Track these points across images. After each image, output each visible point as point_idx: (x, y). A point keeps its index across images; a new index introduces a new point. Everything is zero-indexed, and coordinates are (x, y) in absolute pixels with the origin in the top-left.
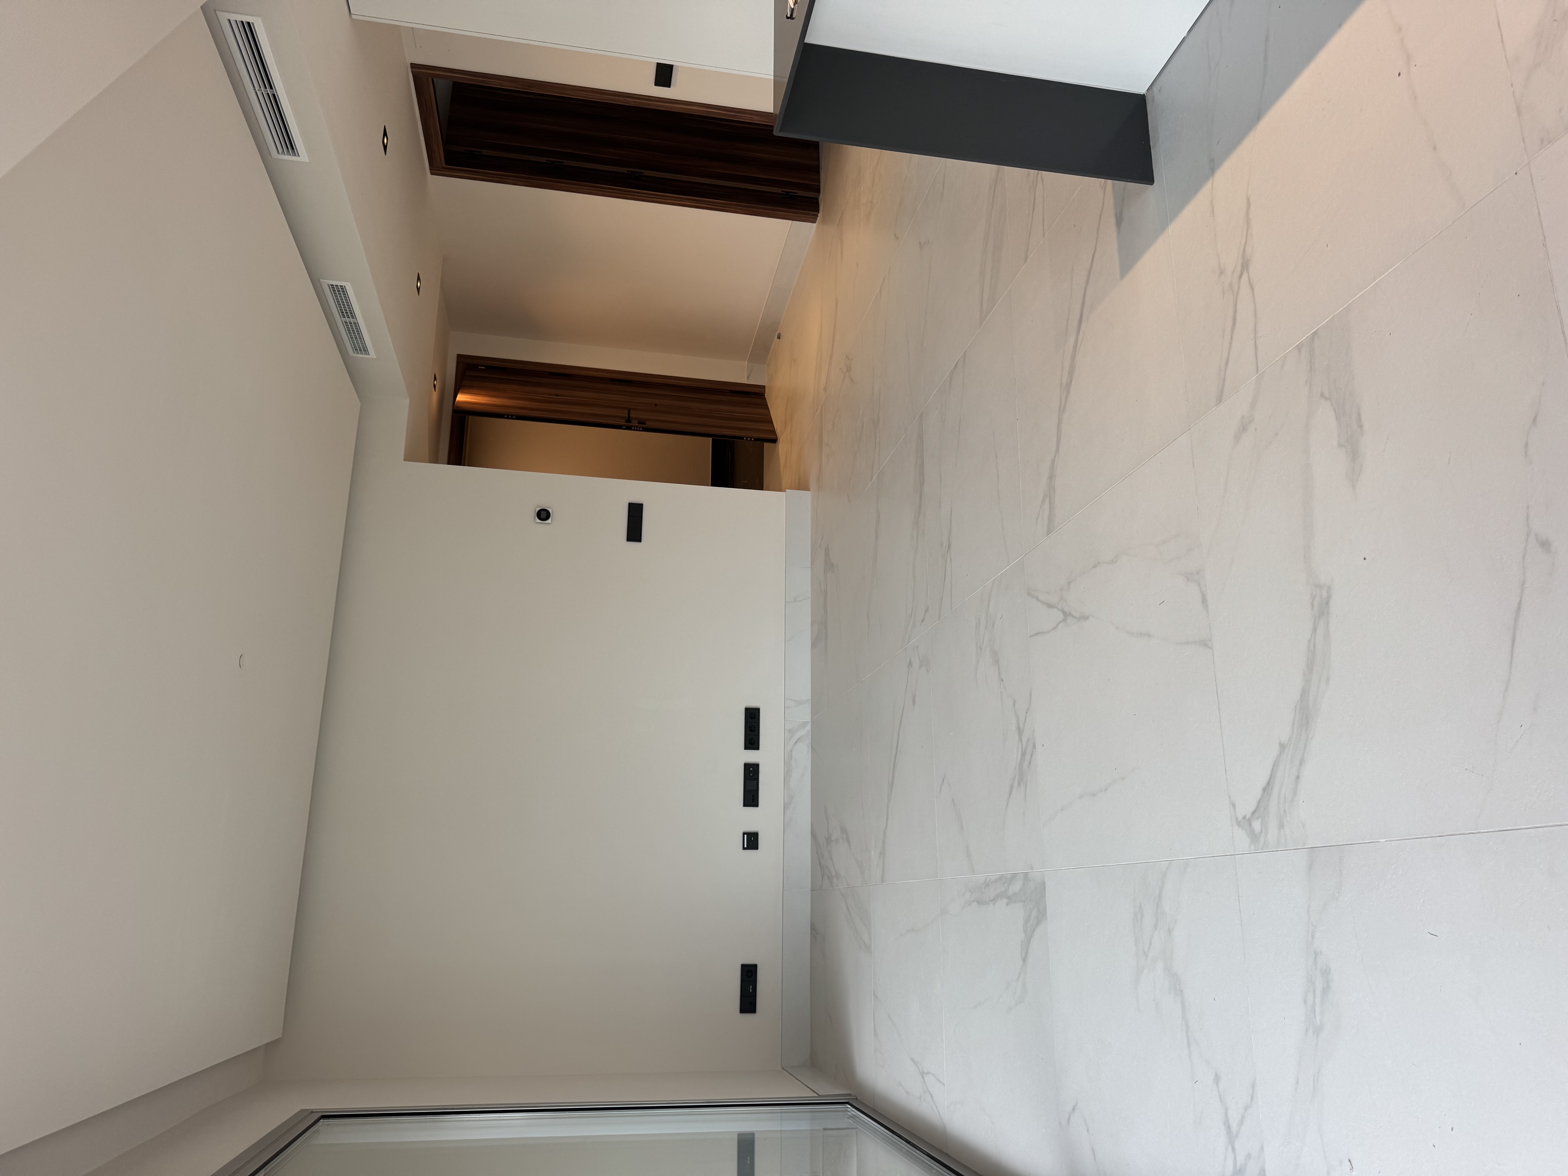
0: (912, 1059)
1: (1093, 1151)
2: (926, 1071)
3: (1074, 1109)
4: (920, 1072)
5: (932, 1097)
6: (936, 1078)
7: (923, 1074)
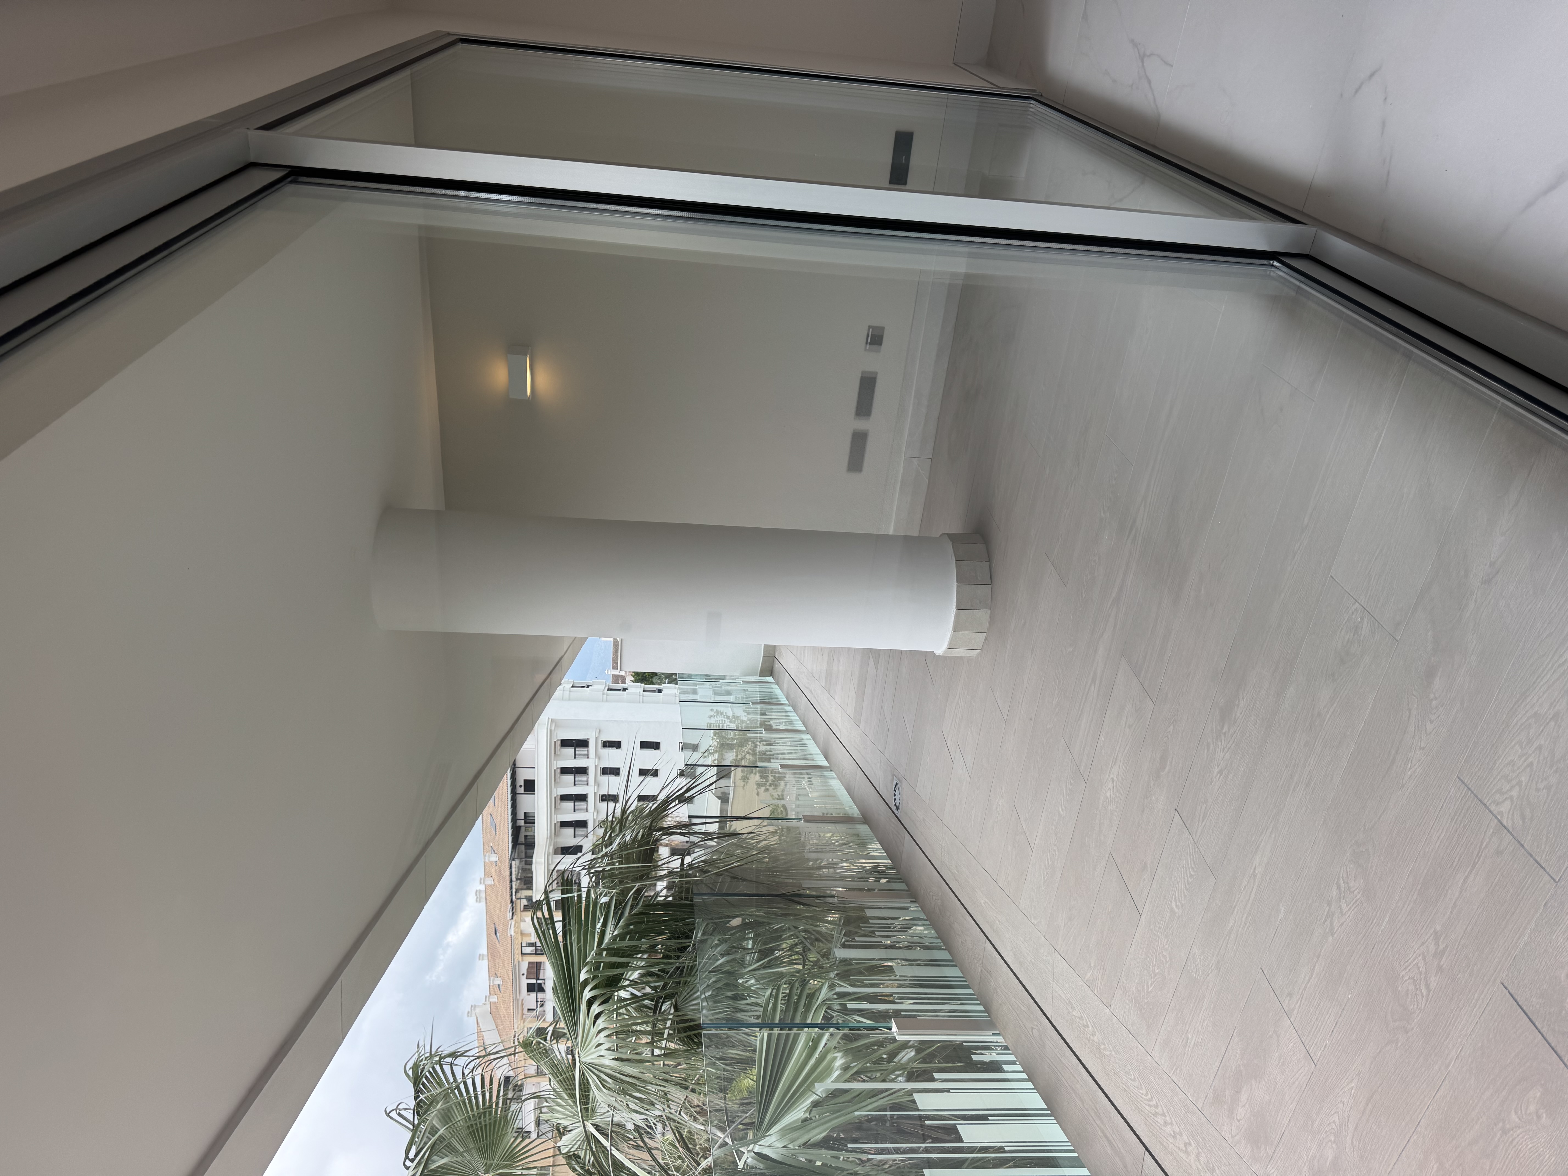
0: (1132, 41)
1: (1384, 124)
2: (1148, 53)
3: (1372, 75)
4: (1140, 55)
5: (1149, 82)
6: (1162, 60)
7: (1142, 58)
